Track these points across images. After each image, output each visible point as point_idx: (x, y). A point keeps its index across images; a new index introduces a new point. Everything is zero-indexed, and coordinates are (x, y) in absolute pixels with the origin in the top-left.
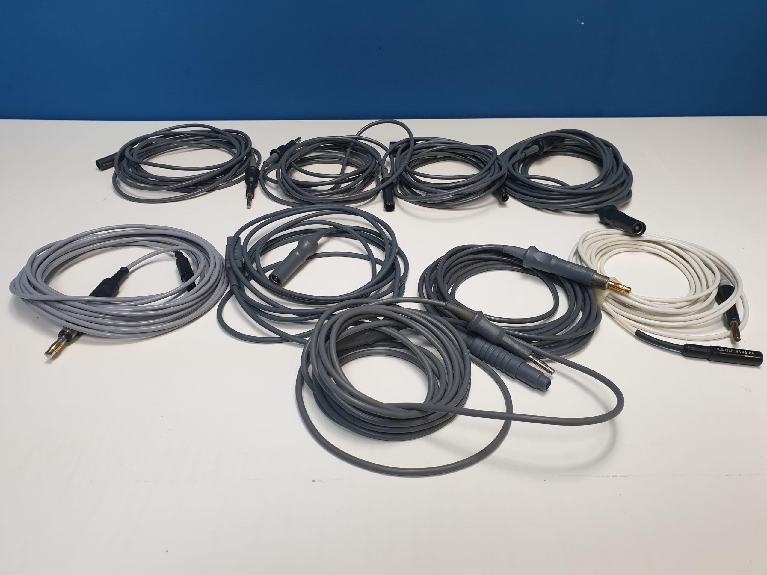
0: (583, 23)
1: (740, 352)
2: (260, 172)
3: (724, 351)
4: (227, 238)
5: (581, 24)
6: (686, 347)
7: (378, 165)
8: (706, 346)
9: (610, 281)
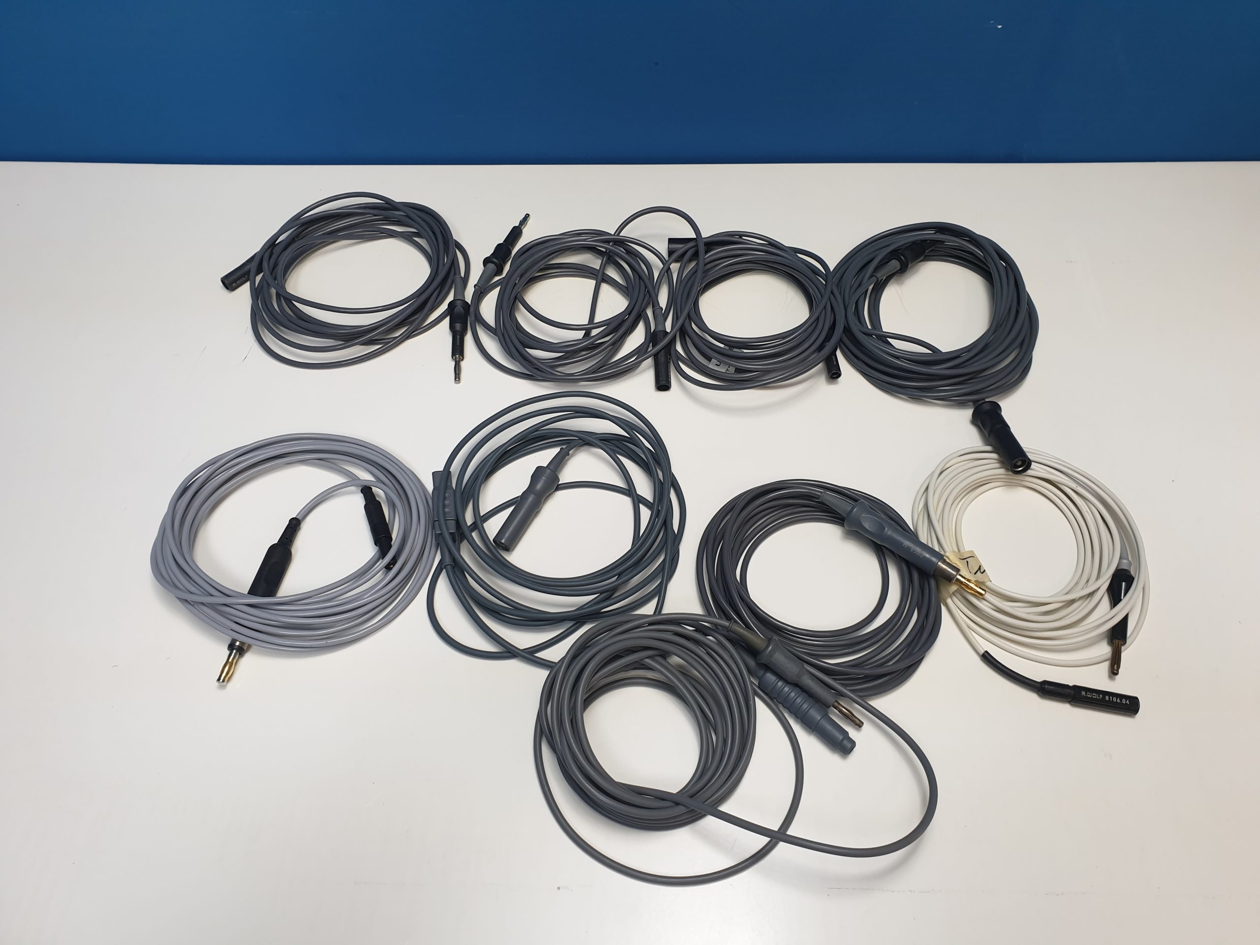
0: (1000, 27)
1: (1111, 700)
2: (471, 307)
3: (1091, 696)
4: (433, 473)
5: (997, 28)
6: (1043, 686)
7: (649, 297)
8: (1068, 685)
9: (960, 575)
